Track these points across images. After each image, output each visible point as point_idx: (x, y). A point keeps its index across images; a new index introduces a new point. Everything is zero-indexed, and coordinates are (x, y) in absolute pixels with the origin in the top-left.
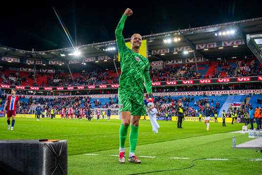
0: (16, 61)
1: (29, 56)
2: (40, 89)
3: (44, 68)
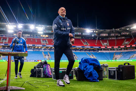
0: (106, 35)
1: (112, 32)
2: (118, 47)
3: (119, 37)
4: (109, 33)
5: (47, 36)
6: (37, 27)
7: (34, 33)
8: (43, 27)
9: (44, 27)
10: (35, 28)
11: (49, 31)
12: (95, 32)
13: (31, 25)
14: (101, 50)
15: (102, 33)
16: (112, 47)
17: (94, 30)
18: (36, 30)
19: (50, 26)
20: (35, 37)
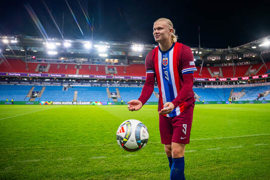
0: (218, 59)
1: (226, 53)
2: (238, 79)
3: (241, 61)
4: (223, 56)
5: (116, 61)
6: (95, 46)
7: (91, 56)
8: (106, 45)
9: (108, 45)
10: (94, 47)
11: (119, 52)
12: (197, 52)
13: (86, 42)
14: (209, 83)
15: (210, 54)
16: (227, 79)
17: (195, 49)
18: (93, 50)
19: (119, 44)
20: (96, 63)
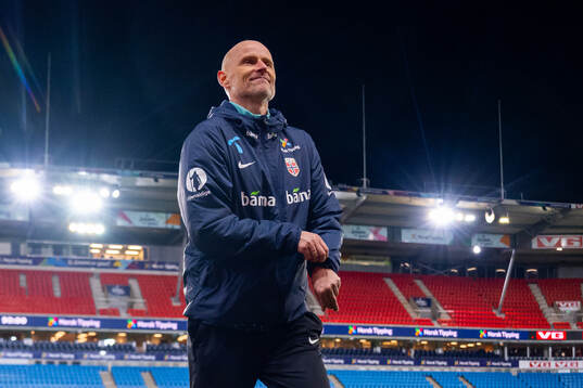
5: (135, 251)
6: (58, 190)
7: (39, 234)
8: (104, 184)
9: (115, 187)
10: (52, 196)
11: (152, 215)
12: (490, 219)
13: (15, 172)
14: (538, 352)
15: (542, 226)
17: (482, 205)
18: (53, 209)
19: (162, 182)
20: (51, 261)
